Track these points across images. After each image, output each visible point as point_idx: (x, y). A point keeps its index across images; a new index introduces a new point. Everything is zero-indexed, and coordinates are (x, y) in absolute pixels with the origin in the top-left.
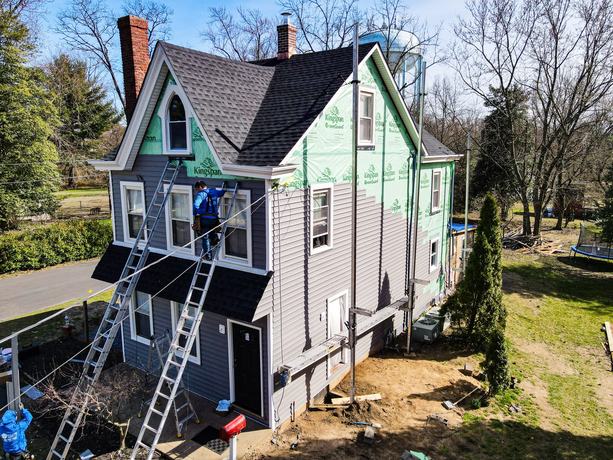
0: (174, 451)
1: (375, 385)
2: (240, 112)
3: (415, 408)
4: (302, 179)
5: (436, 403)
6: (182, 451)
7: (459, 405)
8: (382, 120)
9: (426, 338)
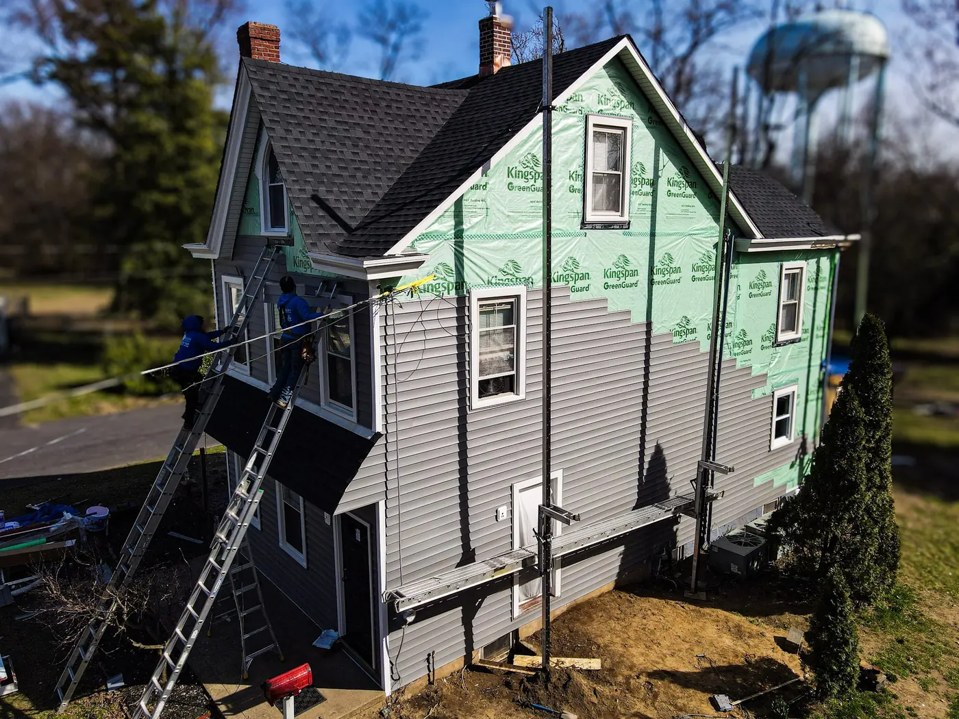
0: (224, 701)
1: (600, 641)
2: (373, 166)
3: (656, 696)
4: (452, 279)
5: (700, 695)
6: (237, 703)
7: (745, 706)
8: (649, 175)
9: (734, 568)
